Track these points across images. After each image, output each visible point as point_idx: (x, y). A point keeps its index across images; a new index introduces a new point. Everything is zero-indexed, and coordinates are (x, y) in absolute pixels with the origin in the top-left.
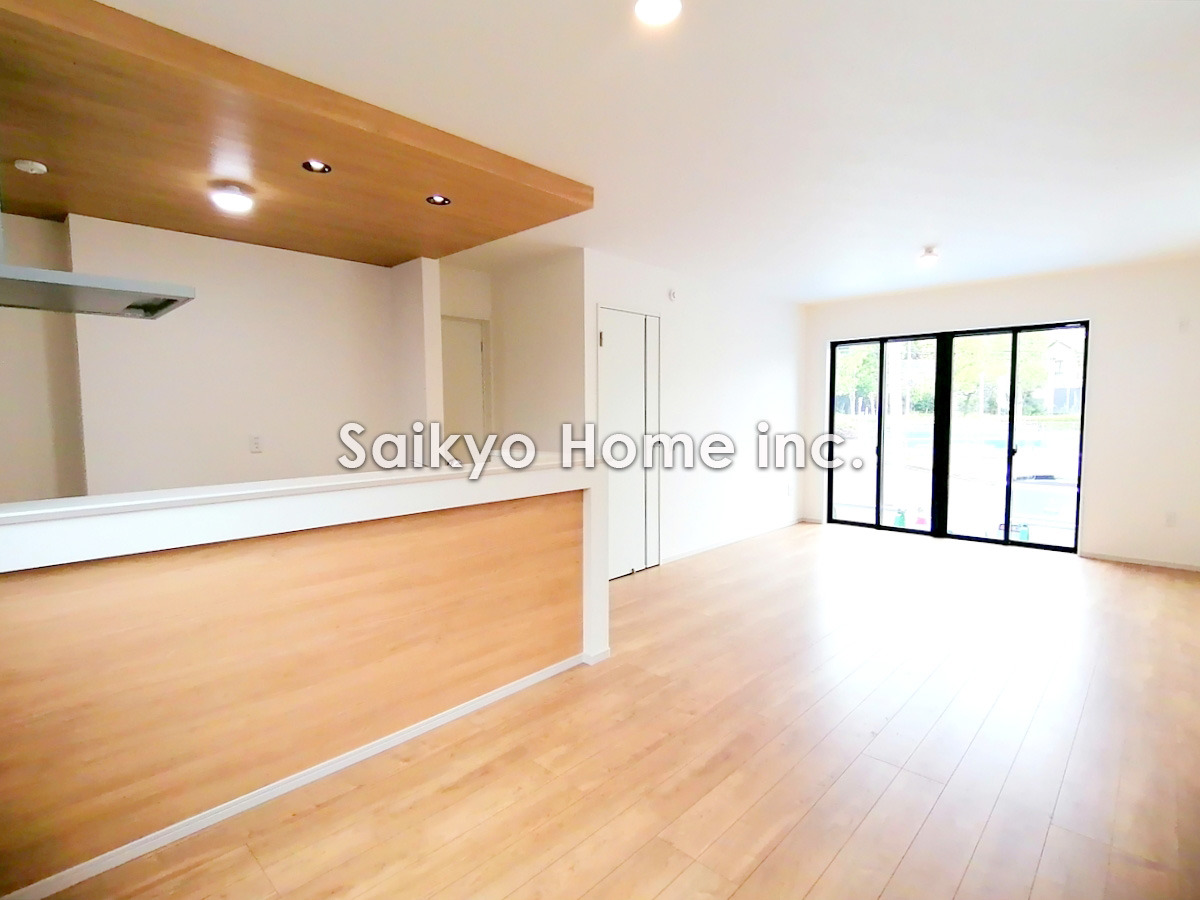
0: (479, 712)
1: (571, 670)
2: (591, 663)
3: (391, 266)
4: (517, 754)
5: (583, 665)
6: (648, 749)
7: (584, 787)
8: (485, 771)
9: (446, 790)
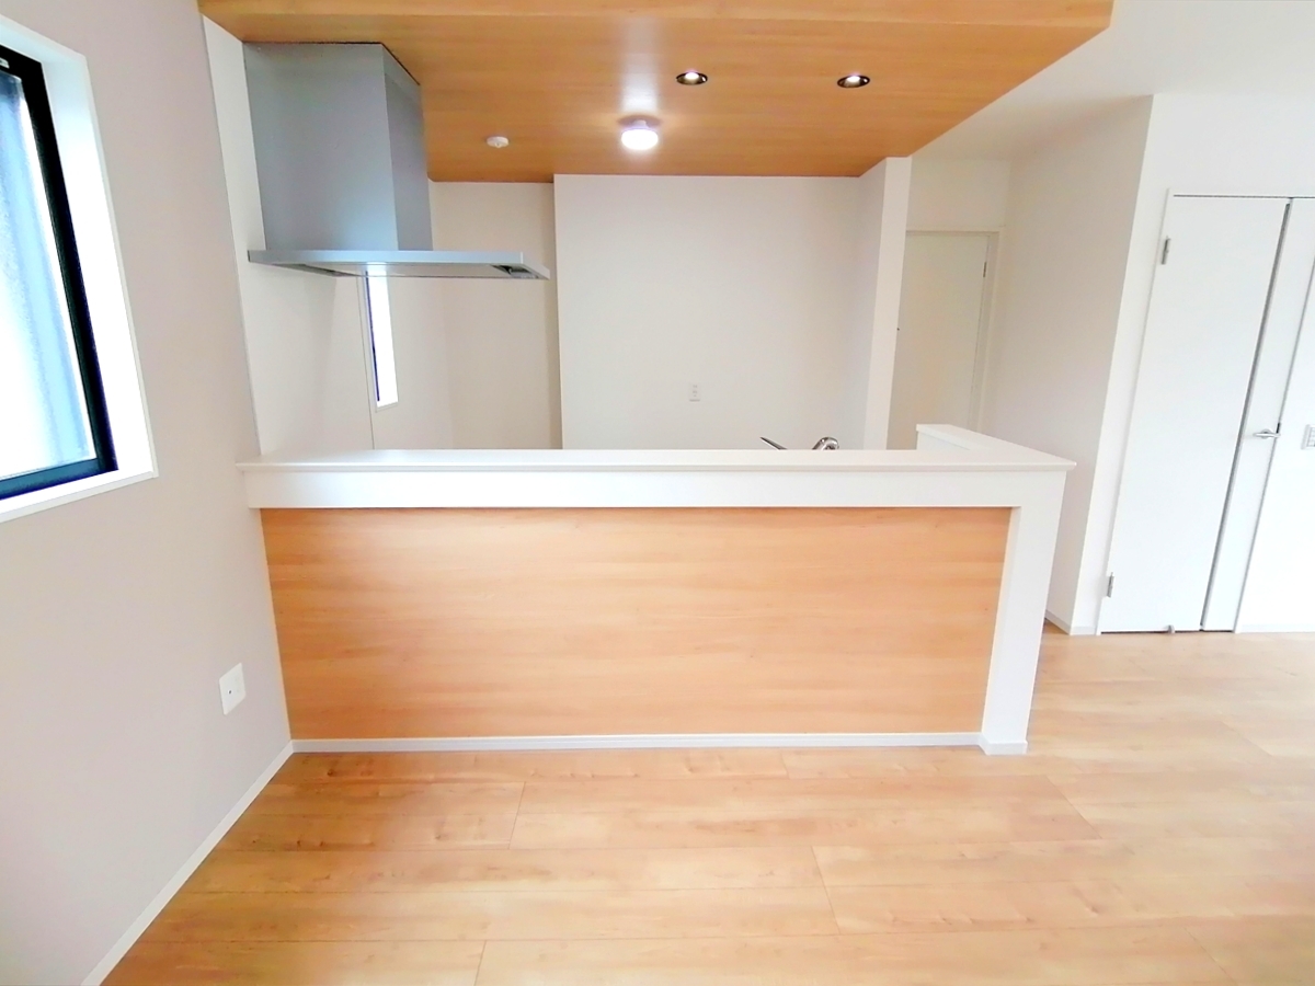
0: (800, 752)
1: (953, 748)
2: (987, 753)
3: (858, 176)
4: (801, 827)
5: (977, 749)
6: (974, 921)
7: (846, 922)
8: (753, 828)
9: (703, 827)
